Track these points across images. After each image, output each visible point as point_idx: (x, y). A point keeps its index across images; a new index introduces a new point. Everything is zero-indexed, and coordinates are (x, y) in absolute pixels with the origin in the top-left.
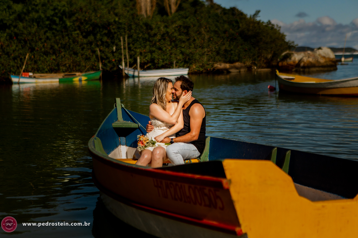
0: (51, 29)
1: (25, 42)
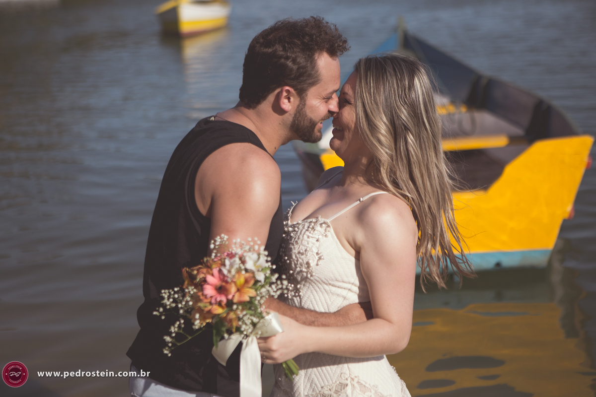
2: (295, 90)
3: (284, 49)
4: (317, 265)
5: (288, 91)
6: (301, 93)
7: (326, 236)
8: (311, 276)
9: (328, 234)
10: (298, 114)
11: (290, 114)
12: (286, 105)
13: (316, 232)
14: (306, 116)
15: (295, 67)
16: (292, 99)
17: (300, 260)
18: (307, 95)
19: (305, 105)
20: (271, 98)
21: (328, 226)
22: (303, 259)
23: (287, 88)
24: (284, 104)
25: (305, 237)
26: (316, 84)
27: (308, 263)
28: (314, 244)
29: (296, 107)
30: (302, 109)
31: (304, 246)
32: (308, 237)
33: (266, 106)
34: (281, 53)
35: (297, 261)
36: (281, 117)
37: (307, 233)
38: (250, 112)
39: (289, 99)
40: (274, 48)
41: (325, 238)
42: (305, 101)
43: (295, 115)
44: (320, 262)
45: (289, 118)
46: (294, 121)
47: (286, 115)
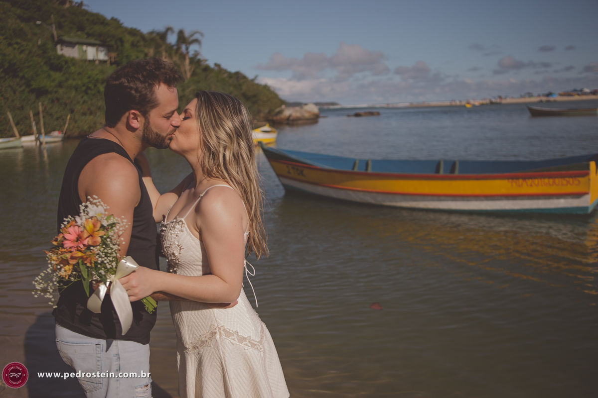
0: (86, 93)
1: (66, 104)
2: (140, 112)
3: (129, 82)
4: (180, 254)
5: (134, 114)
6: (145, 114)
7: (182, 231)
8: (179, 262)
9: (184, 229)
10: (146, 130)
11: (140, 130)
12: (135, 124)
13: (176, 229)
14: (152, 131)
15: (138, 95)
16: (139, 119)
17: (169, 252)
18: (150, 115)
19: (149, 123)
20: (124, 119)
21: (183, 223)
22: (170, 251)
23: (133, 111)
24: (133, 123)
25: (169, 234)
26: (156, 107)
27: (173, 254)
28: (175, 238)
29: (143, 124)
30: (148, 126)
31: (169, 241)
32: (171, 235)
33: (121, 125)
34: (126, 84)
35: (168, 252)
36: (134, 133)
37: (171, 231)
38: (112, 130)
39: (137, 119)
40: (121, 81)
41: (182, 233)
42: (149, 120)
43: (144, 130)
44: (182, 251)
45: (140, 133)
46: (144, 135)
47: (138, 131)
